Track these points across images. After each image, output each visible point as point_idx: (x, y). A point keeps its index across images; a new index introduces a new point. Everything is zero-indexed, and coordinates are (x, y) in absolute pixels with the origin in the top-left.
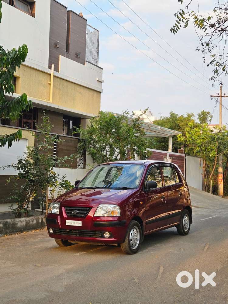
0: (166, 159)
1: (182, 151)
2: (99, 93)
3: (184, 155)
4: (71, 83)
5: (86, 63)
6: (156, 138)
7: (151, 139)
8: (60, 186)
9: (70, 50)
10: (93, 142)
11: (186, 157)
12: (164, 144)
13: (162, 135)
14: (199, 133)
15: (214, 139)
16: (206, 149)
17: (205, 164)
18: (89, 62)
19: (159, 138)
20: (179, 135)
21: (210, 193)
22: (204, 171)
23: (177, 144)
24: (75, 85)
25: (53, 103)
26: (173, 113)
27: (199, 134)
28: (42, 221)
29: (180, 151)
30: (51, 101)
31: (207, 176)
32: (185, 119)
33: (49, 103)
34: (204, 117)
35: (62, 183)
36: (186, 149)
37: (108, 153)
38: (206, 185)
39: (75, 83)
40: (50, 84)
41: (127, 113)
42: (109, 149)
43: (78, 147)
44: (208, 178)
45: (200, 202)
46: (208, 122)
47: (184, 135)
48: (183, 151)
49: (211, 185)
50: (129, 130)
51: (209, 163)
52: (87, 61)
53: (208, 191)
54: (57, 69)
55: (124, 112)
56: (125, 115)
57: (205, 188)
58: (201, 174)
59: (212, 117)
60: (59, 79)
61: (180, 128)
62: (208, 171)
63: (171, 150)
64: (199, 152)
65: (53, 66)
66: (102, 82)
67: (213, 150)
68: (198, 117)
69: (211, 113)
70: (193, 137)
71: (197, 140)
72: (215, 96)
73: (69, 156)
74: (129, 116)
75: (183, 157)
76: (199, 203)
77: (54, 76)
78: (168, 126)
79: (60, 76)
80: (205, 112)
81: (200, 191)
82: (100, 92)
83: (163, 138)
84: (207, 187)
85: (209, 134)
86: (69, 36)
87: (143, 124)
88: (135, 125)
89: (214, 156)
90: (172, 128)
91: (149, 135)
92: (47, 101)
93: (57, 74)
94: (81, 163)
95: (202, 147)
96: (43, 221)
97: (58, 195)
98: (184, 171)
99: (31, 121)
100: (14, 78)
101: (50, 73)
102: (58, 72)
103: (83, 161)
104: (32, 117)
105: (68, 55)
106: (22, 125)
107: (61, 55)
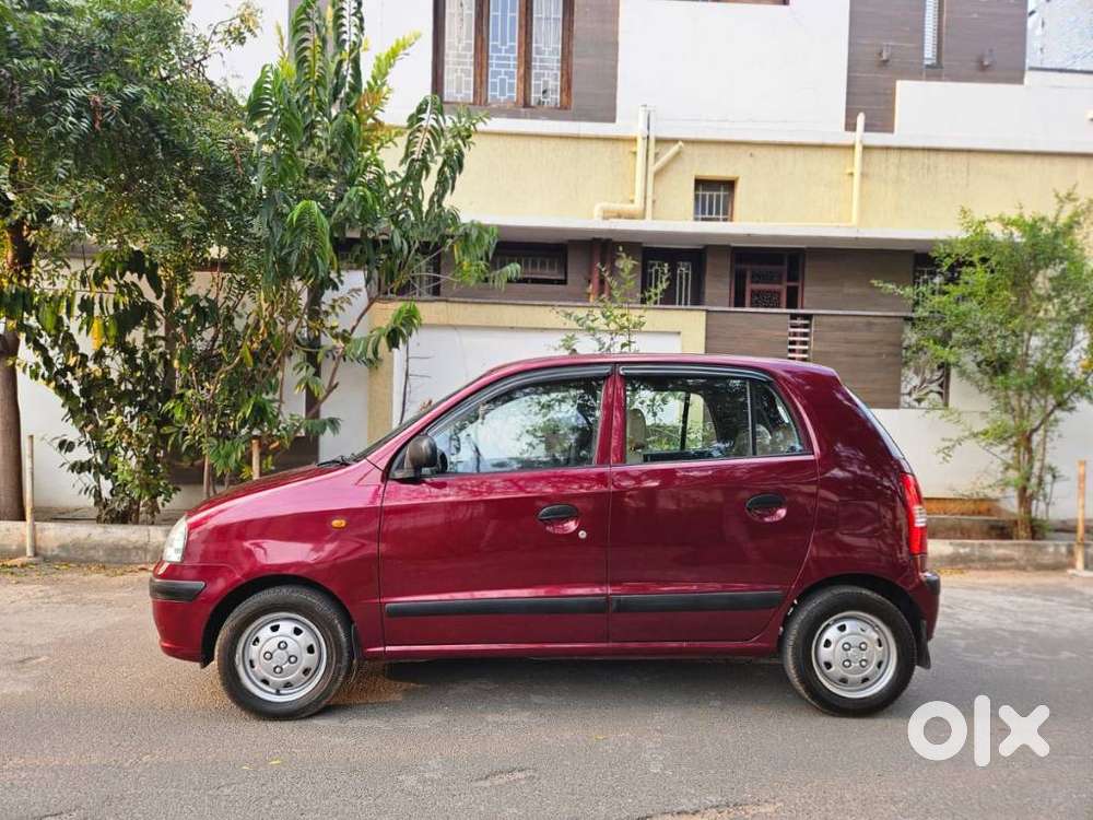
4: (951, 154)
5: (1029, 75)
9: (945, 56)
18: (1043, 70)
24: (973, 154)
39: (970, 151)
40: (853, 174)
60: (894, 153)
65: (861, 120)
79: (896, 143)
93: (880, 139)
94: (930, 391)
99: (777, 287)
100: (730, 185)
101: (850, 142)
102: (892, 131)
103: (941, 385)
104: (785, 277)
105: (935, 72)
106: (748, 301)
107: (902, 79)
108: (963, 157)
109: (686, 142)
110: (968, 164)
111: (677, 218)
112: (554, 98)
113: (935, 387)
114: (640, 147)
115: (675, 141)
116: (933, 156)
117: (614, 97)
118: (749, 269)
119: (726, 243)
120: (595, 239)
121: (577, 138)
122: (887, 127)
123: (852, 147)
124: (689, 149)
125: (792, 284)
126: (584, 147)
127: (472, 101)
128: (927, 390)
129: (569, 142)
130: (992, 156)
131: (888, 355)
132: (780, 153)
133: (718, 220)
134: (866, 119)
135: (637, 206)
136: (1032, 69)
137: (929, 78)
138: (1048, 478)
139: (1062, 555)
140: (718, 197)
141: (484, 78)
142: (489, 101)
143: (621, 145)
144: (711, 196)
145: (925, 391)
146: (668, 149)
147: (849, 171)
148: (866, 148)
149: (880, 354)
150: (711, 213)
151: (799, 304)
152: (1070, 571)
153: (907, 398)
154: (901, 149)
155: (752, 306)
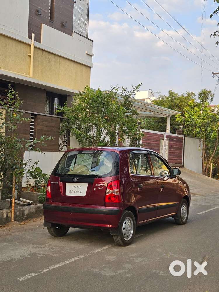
0: (162, 140)
1: (180, 131)
2: (88, 68)
3: (183, 136)
4: (55, 56)
5: (74, 34)
6: (154, 118)
7: (149, 119)
8: (28, 175)
9: (54, 19)
10: (77, 122)
11: (184, 138)
12: (162, 124)
13: (159, 115)
14: (199, 112)
15: (215, 120)
16: (206, 130)
17: (205, 145)
18: (76, 33)
19: (157, 118)
20: (178, 115)
21: (210, 177)
22: (204, 153)
23: (176, 125)
24: (60, 58)
25: (33, 77)
26: (172, 92)
27: (199, 114)
28: (7, 216)
29: (178, 132)
30: (31, 75)
31: (207, 158)
32: (185, 98)
33: (29, 77)
34: (205, 96)
35: (31, 171)
36: (185, 130)
37: (95, 135)
38: (206, 168)
39: (60, 56)
40: (30, 56)
41: (117, 89)
42: (95, 129)
43: (60, 128)
44: (208, 160)
45: (199, 188)
46: (209, 101)
47: (183, 115)
48: (182, 132)
49: (211, 168)
50: (119, 108)
51: (209, 144)
52: (74, 32)
53: (208, 175)
54: (38, 39)
55: (113, 87)
56: (114, 91)
57: (204, 171)
58: (201, 156)
59: (213, 96)
60: (41, 52)
61: (179, 107)
62: (208, 153)
63: (169, 131)
64: (199, 133)
65: (33, 35)
66: (92, 56)
67: (214, 131)
68: (199, 96)
69: (213, 92)
70: (192, 117)
71: (197, 120)
72: (217, 74)
73: (39, 139)
74: (118, 92)
75: (181, 139)
76: (198, 190)
77: (35, 47)
78: (166, 106)
79: (42, 48)
80: (206, 91)
81: (200, 175)
82: (90, 67)
83: (161, 118)
84: (206, 171)
85: (210, 114)
86: (54, 3)
87: (135, 101)
88: (125, 103)
89: (215, 138)
90: (170, 107)
91: (146, 115)
92: (26, 75)
93: (38, 45)
94: (64, 145)
95: (202, 128)
96: (9, 216)
97: (28, 184)
98: (182, 153)
101: (30, 43)
102: (40, 42)
103: (67, 143)
105: (52, 24)
107: (43, 23)
108: (58, 58)
110: (59, 61)
113: (65, 144)
116: (51, 55)
130: (65, 60)
154: (43, 50)
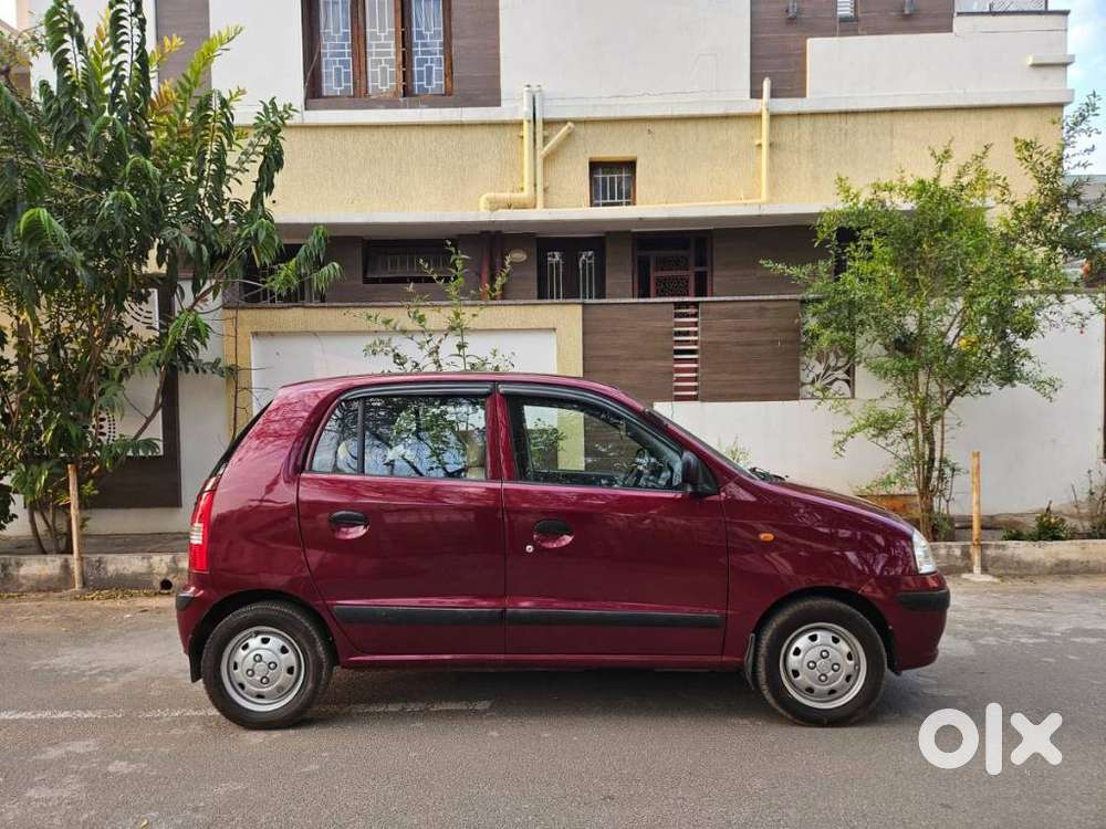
4: (871, 116)
5: (956, 22)
9: (861, 7)
18: (971, 14)
24: (897, 115)
30: (764, 196)
39: (892, 111)
40: (762, 146)
60: (806, 120)
65: (766, 85)
79: (807, 108)
92: (750, 201)
93: (788, 106)
94: (836, 379)
99: (684, 273)
100: (630, 165)
101: (757, 111)
102: (803, 95)
103: (847, 372)
104: (692, 261)
105: (849, 26)
106: (653, 290)
107: (812, 37)
108: (887, 118)
109: (576, 122)
110: (892, 126)
111: (572, 205)
112: (437, 84)
113: (841, 374)
114: (526, 131)
115: (565, 122)
116: (851, 119)
117: (497, 78)
118: (653, 255)
119: (626, 229)
120: (482, 232)
121: (461, 125)
122: (799, 91)
123: (759, 116)
124: (581, 130)
125: (700, 269)
126: (468, 135)
127: (352, 93)
128: (833, 378)
129: (453, 129)
130: (920, 115)
131: (783, 342)
132: (680, 127)
133: (621, 204)
134: (772, 84)
135: (526, 194)
136: (959, 14)
137: (844, 33)
138: (948, 471)
139: (957, 558)
140: (620, 179)
141: (363, 68)
142: (370, 92)
143: (508, 129)
144: (612, 180)
145: (829, 380)
146: (557, 132)
147: (757, 142)
148: (774, 117)
149: (774, 342)
150: (612, 197)
151: (709, 291)
152: (965, 576)
153: (809, 388)
154: (813, 114)
155: (658, 295)
